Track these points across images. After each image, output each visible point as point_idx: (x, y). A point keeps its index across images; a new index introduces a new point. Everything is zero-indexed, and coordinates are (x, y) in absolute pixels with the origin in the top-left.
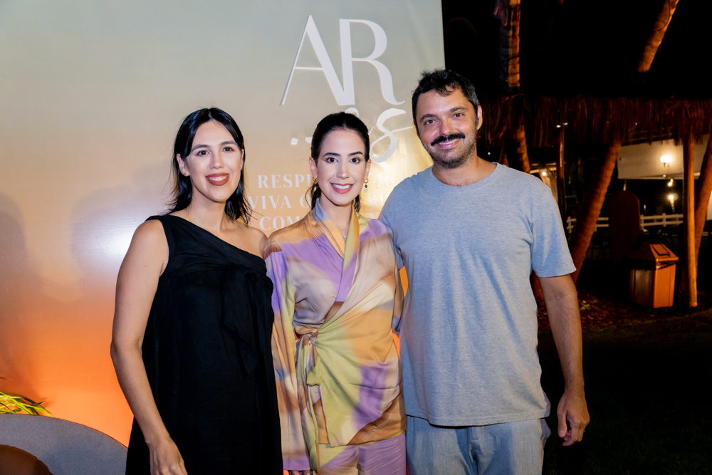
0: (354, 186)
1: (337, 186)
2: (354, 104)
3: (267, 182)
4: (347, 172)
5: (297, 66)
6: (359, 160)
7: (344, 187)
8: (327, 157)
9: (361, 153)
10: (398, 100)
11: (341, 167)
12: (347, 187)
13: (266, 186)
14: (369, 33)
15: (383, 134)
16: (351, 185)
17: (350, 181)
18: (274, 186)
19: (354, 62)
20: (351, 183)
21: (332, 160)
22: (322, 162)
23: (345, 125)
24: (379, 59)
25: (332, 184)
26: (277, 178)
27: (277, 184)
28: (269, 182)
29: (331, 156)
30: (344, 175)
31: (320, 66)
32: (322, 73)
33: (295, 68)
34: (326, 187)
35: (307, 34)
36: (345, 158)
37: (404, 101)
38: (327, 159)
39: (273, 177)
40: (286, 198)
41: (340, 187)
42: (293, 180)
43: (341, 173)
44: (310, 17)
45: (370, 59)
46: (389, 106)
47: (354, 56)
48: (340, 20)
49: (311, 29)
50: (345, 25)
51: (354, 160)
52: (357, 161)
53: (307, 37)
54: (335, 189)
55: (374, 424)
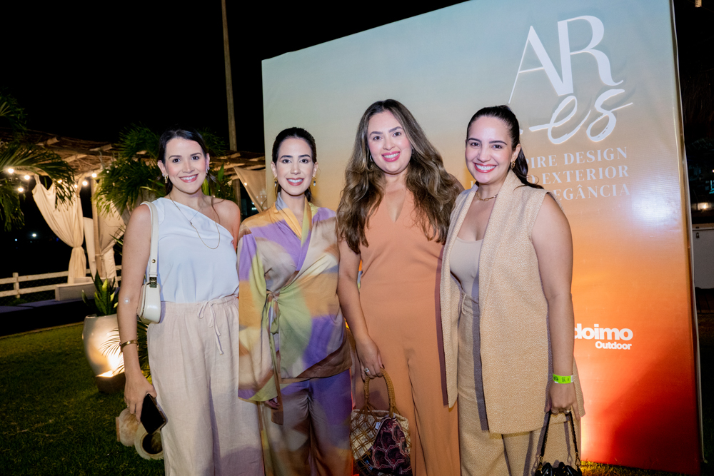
0: (305, 180)
1: (291, 181)
2: (572, 92)
4: (298, 169)
5: (521, 69)
6: (308, 161)
7: (297, 181)
8: (283, 159)
9: (309, 156)
10: (616, 81)
11: (293, 165)
12: (299, 181)
14: (587, 26)
15: (601, 114)
16: (303, 179)
17: (301, 176)
19: (571, 56)
21: (287, 161)
22: (279, 163)
24: (597, 48)
25: (288, 179)
29: (286, 158)
30: (296, 171)
31: (542, 66)
32: (543, 72)
33: (519, 72)
36: (297, 159)
37: (622, 81)
41: (293, 181)
43: (294, 170)
44: (532, 28)
45: (587, 50)
46: (607, 88)
48: (559, 23)
49: (533, 37)
50: (563, 26)
51: (304, 161)
52: (306, 161)
54: (291, 183)
55: (319, 364)
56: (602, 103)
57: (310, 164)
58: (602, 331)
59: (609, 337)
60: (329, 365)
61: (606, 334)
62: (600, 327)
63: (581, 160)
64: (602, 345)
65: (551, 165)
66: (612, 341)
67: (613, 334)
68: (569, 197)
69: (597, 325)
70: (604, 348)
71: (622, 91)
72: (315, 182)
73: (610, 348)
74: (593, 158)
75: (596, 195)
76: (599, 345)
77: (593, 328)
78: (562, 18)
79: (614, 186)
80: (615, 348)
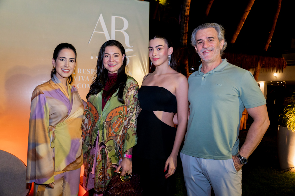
0: (70, 71)
1: (64, 70)
3: (81, 71)
4: (69, 65)
5: (95, 31)
6: (73, 61)
8: (61, 58)
9: (74, 58)
10: (131, 46)
11: (66, 63)
12: (68, 71)
13: (81, 73)
14: (122, 21)
16: (69, 70)
17: (69, 68)
18: (83, 73)
19: (116, 31)
20: (69, 69)
21: (62, 60)
22: (59, 61)
23: (68, 47)
24: (125, 31)
25: (62, 69)
26: (85, 70)
27: (85, 72)
28: (82, 71)
29: (63, 58)
30: (67, 66)
31: (103, 32)
32: (104, 34)
34: (59, 70)
35: (99, 20)
36: (68, 59)
37: (133, 47)
38: (61, 59)
39: (83, 69)
40: (87, 77)
41: (65, 70)
42: (91, 71)
43: (66, 65)
44: (101, 14)
45: (122, 31)
46: (127, 48)
47: (116, 29)
48: (112, 16)
49: (101, 18)
50: (113, 18)
51: (71, 61)
52: (72, 61)
53: (99, 22)
55: (72, 163)
57: (74, 62)
60: (76, 164)
71: (132, 50)
72: (74, 72)
78: (114, 15)
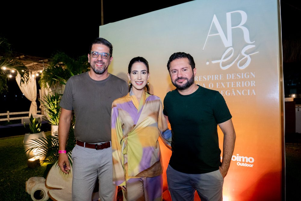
1: (137, 83)
2: (232, 46)
4: (141, 77)
7: (140, 83)
8: (133, 72)
9: (146, 70)
10: (251, 41)
11: (138, 75)
12: (141, 83)
14: (239, 15)
15: (244, 57)
16: (143, 82)
17: (142, 80)
19: (232, 29)
21: (135, 73)
22: (132, 74)
24: (244, 25)
25: (136, 82)
32: (219, 36)
33: (208, 35)
34: (134, 83)
35: (213, 22)
36: (140, 72)
37: (254, 41)
41: (139, 83)
43: (139, 78)
45: (239, 26)
46: (247, 44)
47: (232, 26)
48: (227, 13)
49: (215, 20)
50: (229, 15)
51: (143, 73)
54: (137, 84)
55: (146, 170)
56: (245, 51)
57: (146, 74)
58: (240, 157)
59: (243, 161)
60: (151, 171)
61: (242, 159)
62: (239, 156)
63: (234, 77)
64: (240, 164)
65: (221, 79)
66: (245, 163)
67: (245, 159)
68: (228, 94)
69: (238, 155)
70: (241, 165)
71: (254, 46)
72: (148, 83)
73: (243, 166)
74: (240, 77)
75: (240, 94)
76: (239, 164)
77: (236, 156)
78: (228, 11)
79: (249, 90)
80: (246, 166)
